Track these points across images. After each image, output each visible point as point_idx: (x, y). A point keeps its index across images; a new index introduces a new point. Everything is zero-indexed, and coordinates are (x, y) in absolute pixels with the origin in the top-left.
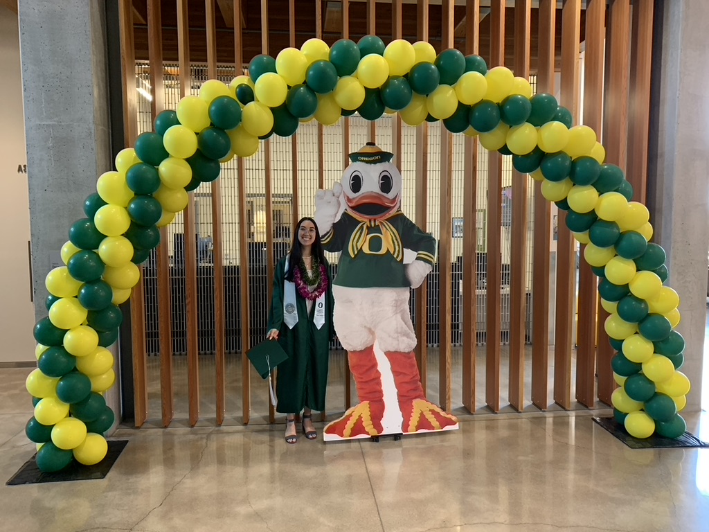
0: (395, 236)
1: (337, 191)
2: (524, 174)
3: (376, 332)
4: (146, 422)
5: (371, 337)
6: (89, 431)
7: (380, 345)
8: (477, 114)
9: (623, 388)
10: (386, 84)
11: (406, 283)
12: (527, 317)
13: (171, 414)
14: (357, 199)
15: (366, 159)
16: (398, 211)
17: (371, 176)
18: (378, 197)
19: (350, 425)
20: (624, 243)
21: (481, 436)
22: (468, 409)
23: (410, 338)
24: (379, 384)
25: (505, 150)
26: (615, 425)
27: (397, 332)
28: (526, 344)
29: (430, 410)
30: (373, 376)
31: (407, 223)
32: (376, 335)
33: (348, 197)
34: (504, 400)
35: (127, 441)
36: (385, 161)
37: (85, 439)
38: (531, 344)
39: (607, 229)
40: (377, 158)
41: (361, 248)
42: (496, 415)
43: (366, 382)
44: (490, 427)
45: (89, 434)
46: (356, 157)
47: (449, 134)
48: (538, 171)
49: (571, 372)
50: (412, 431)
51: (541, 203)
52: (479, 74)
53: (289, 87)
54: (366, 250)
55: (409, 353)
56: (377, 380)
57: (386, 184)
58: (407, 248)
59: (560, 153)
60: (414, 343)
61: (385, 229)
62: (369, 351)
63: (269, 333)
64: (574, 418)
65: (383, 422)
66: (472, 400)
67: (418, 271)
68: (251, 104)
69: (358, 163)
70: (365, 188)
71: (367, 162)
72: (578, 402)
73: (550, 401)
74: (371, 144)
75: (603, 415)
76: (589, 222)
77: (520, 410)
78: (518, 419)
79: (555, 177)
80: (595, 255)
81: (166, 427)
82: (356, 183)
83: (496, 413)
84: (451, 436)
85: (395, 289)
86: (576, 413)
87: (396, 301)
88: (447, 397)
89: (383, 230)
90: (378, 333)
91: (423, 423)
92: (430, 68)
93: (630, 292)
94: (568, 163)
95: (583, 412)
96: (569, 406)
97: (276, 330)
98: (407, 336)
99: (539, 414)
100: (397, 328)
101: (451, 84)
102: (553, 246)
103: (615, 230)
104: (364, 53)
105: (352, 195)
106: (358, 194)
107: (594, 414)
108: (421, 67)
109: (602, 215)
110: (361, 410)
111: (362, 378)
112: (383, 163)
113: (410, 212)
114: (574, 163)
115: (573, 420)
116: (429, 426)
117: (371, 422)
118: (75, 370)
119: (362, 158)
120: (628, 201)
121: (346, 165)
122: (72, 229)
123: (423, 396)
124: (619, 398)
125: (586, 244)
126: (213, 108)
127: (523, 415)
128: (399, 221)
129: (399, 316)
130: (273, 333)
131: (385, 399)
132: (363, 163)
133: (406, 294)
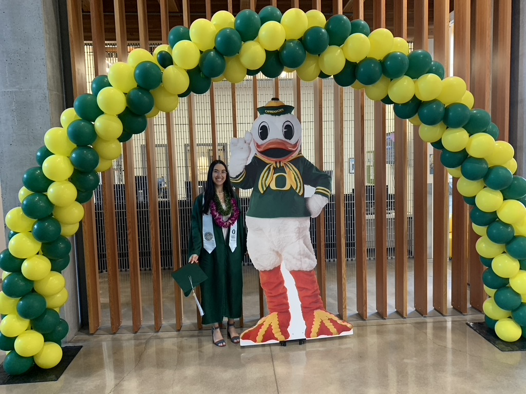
0: (297, 175)
1: (248, 139)
2: (403, 120)
3: (283, 254)
4: (100, 329)
5: (279, 258)
6: (46, 340)
7: (286, 265)
8: (362, 70)
9: (493, 298)
10: (283, 47)
11: (306, 213)
12: (410, 235)
13: (119, 323)
14: (265, 145)
15: (272, 112)
16: (299, 154)
17: (276, 126)
18: (282, 143)
19: (262, 332)
20: (492, 176)
21: (372, 340)
22: (361, 316)
23: (311, 259)
24: (286, 298)
25: (387, 100)
26: (487, 329)
27: (300, 254)
28: (409, 257)
29: (329, 319)
30: (281, 291)
31: (307, 163)
32: (283, 257)
33: (257, 144)
34: (391, 306)
35: (81, 347)
36: (288, 113)
37: (43, 348)
38: (413, 257)
39: (477, 165)
40: (281, 110)
41: (269, 185)
42: (384, 320)
43: (275, 296)
44: (380, 332)
45: (47, 343)
46: (263, 110)
47: (340, 89)
48: (416, 117)
49: (448, 281)
50: (313, 336)
51: (419, 144)
52: (363, 35)
53: (201, 52)
54: (273, 187)
55: (310, 271)
56: (284, 294)
57: (289, 131)
58: (308, 184)
59: (434, 101)
60: (314, 263)
61: (288, 169)
62: (277, 270)
63: (191, 258)
64: (450, 322)
65: (290, 330)
66: (364, 308)
67: (317, 203)
68: (170, 68)
69: (265, 115)
70: (271, 136)
71: (272, 114)
72: (454, 308)
73: (430, 307)
74: (276, 99)
75: (476, 320)
76: (461, 159)
77: (405, 316)
78: (403, 324)
79: (431, 122)
80: (467, 187)
81: (115, 333)
82: (264, 132)
83: (385, 319)
84: (348, 340)
85: (297, 219)
86: (452, 318)
87: (299, 228)
88: (344, 307)
89: (287, 170)
90: (284, 255)
91: (323, 330)
92: (321, 32)
93: (498, 217)
94: (441, 109)
95: (459, 318)
96: (446, 312)
97: (196, 255)
98: (309, 257)
99: (421, 319)
100: (300, 251)
101: (339, 45)
102: (430, 179)
103: (484, 166)
104: (263, 21)
105: (260, 142)
106: (265, 141)
107: (468, 319)
108: (313, 32)
109: (472, 152)
110: (271, 320)
111: (271, 293)
112: (286, 115)
113: (309, 154)
114: (447, 110)
115: (449, 325)
116: (329, 333)
117: (279, 330)
118: (33, 291)
119: (268, 111)
120: (495, 141)
121: (256, 117)
122: (25, 176)
123: (323, 307)
124: (490, 308)
125: (459, 178)
126: (137, 72)
127: (408, 320)
128: (300, 162)
129: (301, 241)
130: (194, 258)
131: (291, 310)
132: (270, 116)
133: (307, 223)
